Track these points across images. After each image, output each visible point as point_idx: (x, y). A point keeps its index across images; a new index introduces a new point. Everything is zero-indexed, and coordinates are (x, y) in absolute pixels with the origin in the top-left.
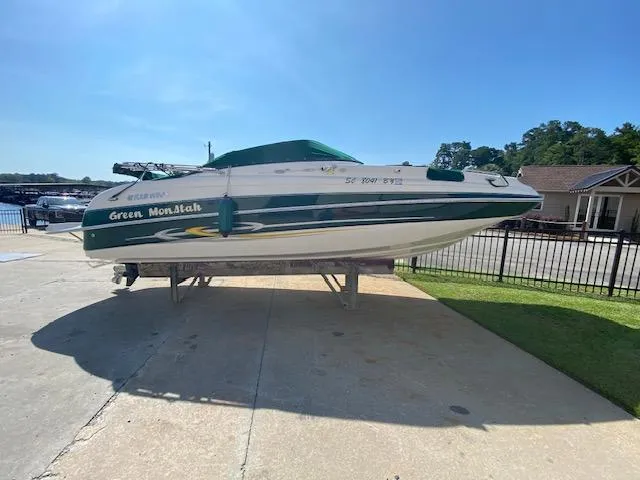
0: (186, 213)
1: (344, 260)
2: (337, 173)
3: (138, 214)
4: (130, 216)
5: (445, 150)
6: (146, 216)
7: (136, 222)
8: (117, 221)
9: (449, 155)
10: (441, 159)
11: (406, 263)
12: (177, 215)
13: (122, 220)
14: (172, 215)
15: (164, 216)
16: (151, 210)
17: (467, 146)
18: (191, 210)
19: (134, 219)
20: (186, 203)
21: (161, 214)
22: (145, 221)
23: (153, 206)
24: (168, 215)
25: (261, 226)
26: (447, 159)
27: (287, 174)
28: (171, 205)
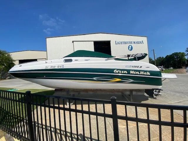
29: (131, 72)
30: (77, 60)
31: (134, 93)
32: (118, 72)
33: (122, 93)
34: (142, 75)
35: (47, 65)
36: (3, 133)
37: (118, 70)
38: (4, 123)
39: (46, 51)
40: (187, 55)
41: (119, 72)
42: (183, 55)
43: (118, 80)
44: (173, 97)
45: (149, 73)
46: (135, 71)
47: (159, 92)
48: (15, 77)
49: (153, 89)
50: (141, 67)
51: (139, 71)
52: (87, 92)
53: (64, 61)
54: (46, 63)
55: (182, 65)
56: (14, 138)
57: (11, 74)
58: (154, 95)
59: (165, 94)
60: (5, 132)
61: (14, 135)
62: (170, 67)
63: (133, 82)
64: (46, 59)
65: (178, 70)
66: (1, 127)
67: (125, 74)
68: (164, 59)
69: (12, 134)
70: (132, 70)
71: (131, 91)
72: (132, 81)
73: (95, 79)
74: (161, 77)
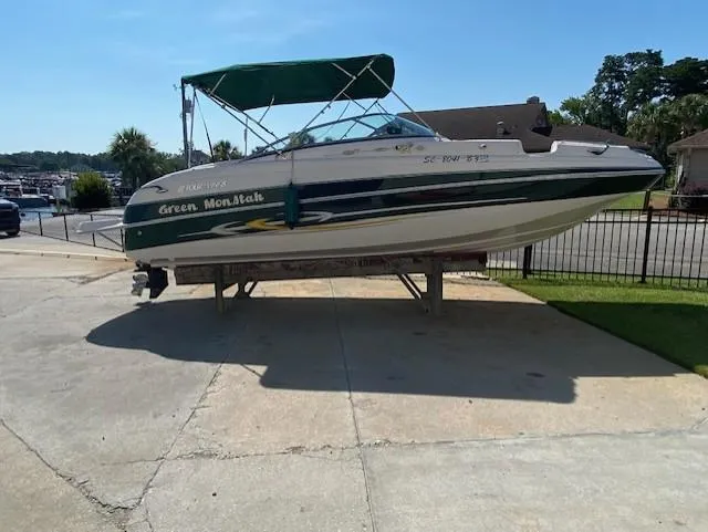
0: (246, 204)
1: (425, 255)
2: (414, 152)
3: (192, 207)
4: (183, 210)
5: (612, 68)
6: (201, 208)
7: (190, 216)
8: (168, 215)
9: (619, 78)
10: (605, 85)
11: (514, 265)
12: (236, 206)
13: (174, 214)
14: (231, 207)
15: (222, 208)
16: (206, 202)
17: (655, 58)
18: (252, 201)
19: (188, 212)
20: (246, 193)
21: (218, 206)
22: (201, 214)
23: (209, 198)
24: (226, 207)
25: (329, 215)
26: (616, 85)
27: (355, 155)
28: (230, 196)
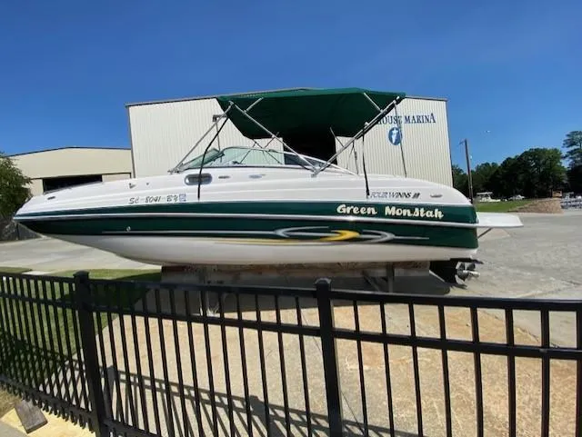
29: (387, 210)
30: (225, 177)
31: (398, 272)
32: (348, 212)
33: (363, 273)
34: (419, 218)
35: (133, 193)
36: (10, 399)
37: (348, 204)
38: (13, 370)
39: (131, 149)
40: (566, 156)
41: (352, 210)
42: (555, 156)
43: (349, 234)
44: (515, 282)
45: (440, 213)
46: (398, 206)
47: (472, 268)
48: (38, 234)
49: (455, 261)
50: (417, 195)
51: (412, 208)
52: (260, 273)
53: (187, 181)
54: (131, 187)
55: (551, 187)
56: (44, 412)
57: (24, 222)
58: (456, 277)
59: (490, 274)
60: (16, 395)
61: (43, 405)
62: (517, 194)
63: (394, 239)
64: (131, 174)
65: (537, 201)
66: (3, 382)
67: (371, 215)
68: (497, 171)
69: (37, 402)
70: (391, 206)
71: (390, 266)
72: (389, 236)
73: (280, 232)
74: (477, 225)
